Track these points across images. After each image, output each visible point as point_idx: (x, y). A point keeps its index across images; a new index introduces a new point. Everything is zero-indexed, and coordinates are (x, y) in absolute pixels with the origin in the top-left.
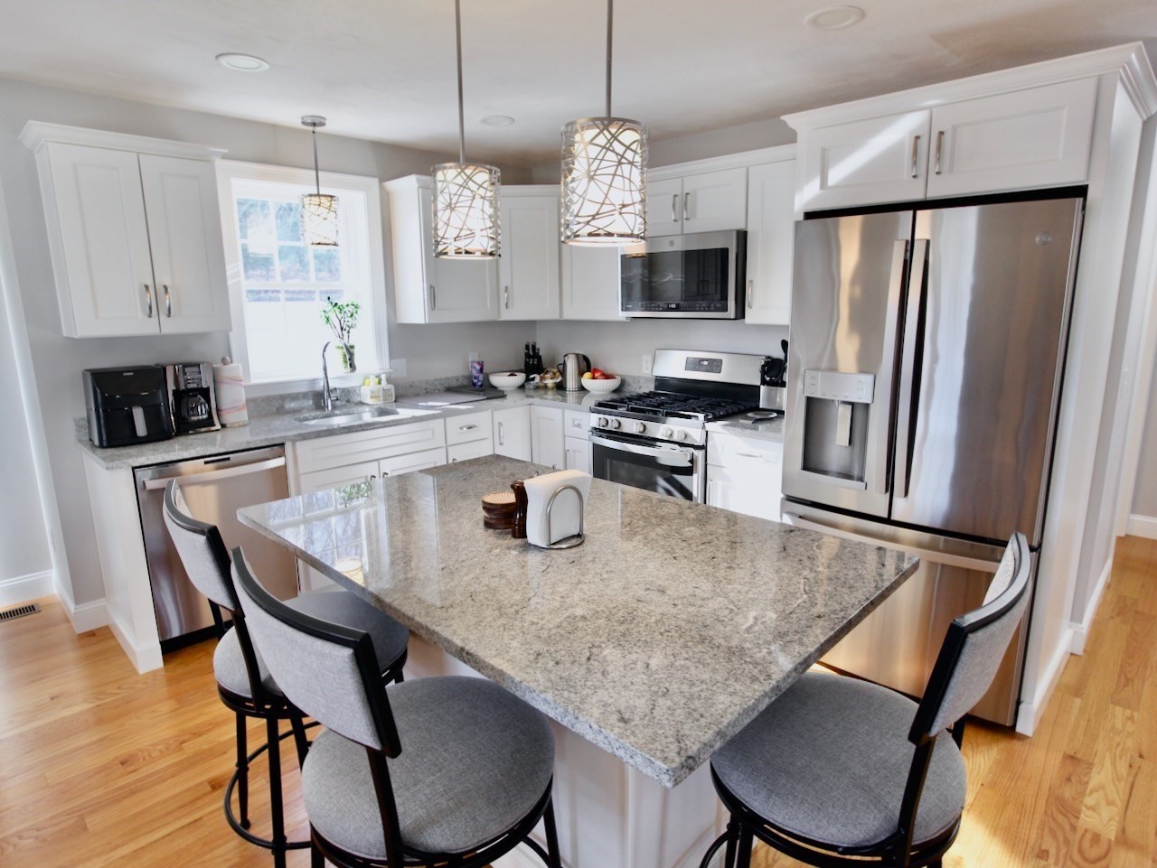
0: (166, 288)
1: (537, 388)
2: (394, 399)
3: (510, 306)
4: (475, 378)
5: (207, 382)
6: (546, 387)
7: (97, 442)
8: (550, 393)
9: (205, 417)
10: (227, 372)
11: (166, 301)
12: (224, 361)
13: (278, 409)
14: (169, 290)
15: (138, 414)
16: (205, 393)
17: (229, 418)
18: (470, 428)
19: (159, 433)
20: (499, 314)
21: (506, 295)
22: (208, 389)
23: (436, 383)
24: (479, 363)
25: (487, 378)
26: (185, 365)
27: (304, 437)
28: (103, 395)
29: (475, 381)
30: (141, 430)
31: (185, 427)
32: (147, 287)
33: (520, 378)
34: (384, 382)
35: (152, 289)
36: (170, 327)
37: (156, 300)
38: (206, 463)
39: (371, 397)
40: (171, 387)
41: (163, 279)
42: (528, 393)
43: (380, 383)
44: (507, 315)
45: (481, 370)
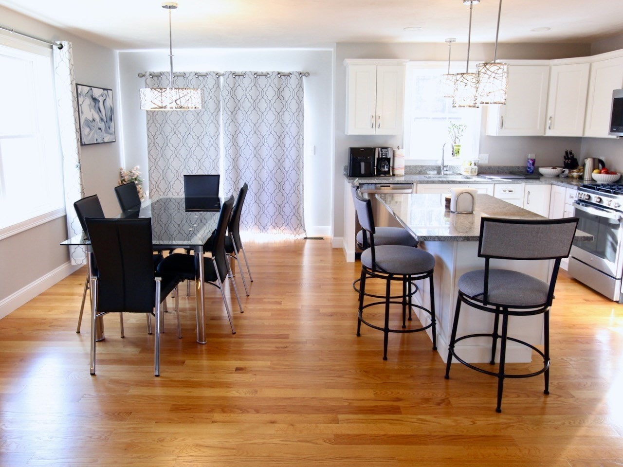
0: (379, 116)
1: (567, 177)
2: (477, 173)
3: (552, 128)
4: (529, 168)
5: (390, 156)
6: (573, 177)
7: (348, 175)
8: (574, 181)
9: (387, 170)
10: (398, 152)
11: (379, 122)
12: (398, 148)
13: (419, 172)
14: (380, 118)
15: (363, 164)
16: (389, 160)
17: (397, 172)
18: (510, 191)
19: (369, 174)
20: (545, 132)
21: (550, 121)
22: (390, 158)
23: (505, 169)
24: (532, 160)
25: (537, 169)
26: (383, 148)
27: (421, 182)
28: (353, 156)
29: (529, 170)
30: (363, 172)
31: (380, 173)
32: (373, 116)
33: (558, 170)
34: (473, 165)
35: (374, 117)
36: (379, 132)
37: (375, 122)
38: (381, 186)
39: (465, 172)
40: (377, 156)
41: (379, 114)
42: (561, 179)
43: (471, 165)
44: (549, 133)
45: (533, 164)
